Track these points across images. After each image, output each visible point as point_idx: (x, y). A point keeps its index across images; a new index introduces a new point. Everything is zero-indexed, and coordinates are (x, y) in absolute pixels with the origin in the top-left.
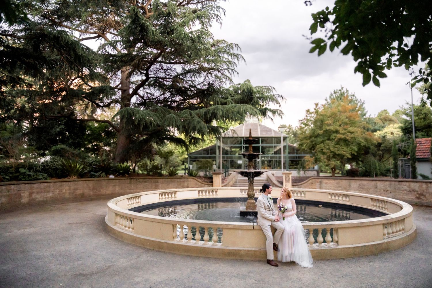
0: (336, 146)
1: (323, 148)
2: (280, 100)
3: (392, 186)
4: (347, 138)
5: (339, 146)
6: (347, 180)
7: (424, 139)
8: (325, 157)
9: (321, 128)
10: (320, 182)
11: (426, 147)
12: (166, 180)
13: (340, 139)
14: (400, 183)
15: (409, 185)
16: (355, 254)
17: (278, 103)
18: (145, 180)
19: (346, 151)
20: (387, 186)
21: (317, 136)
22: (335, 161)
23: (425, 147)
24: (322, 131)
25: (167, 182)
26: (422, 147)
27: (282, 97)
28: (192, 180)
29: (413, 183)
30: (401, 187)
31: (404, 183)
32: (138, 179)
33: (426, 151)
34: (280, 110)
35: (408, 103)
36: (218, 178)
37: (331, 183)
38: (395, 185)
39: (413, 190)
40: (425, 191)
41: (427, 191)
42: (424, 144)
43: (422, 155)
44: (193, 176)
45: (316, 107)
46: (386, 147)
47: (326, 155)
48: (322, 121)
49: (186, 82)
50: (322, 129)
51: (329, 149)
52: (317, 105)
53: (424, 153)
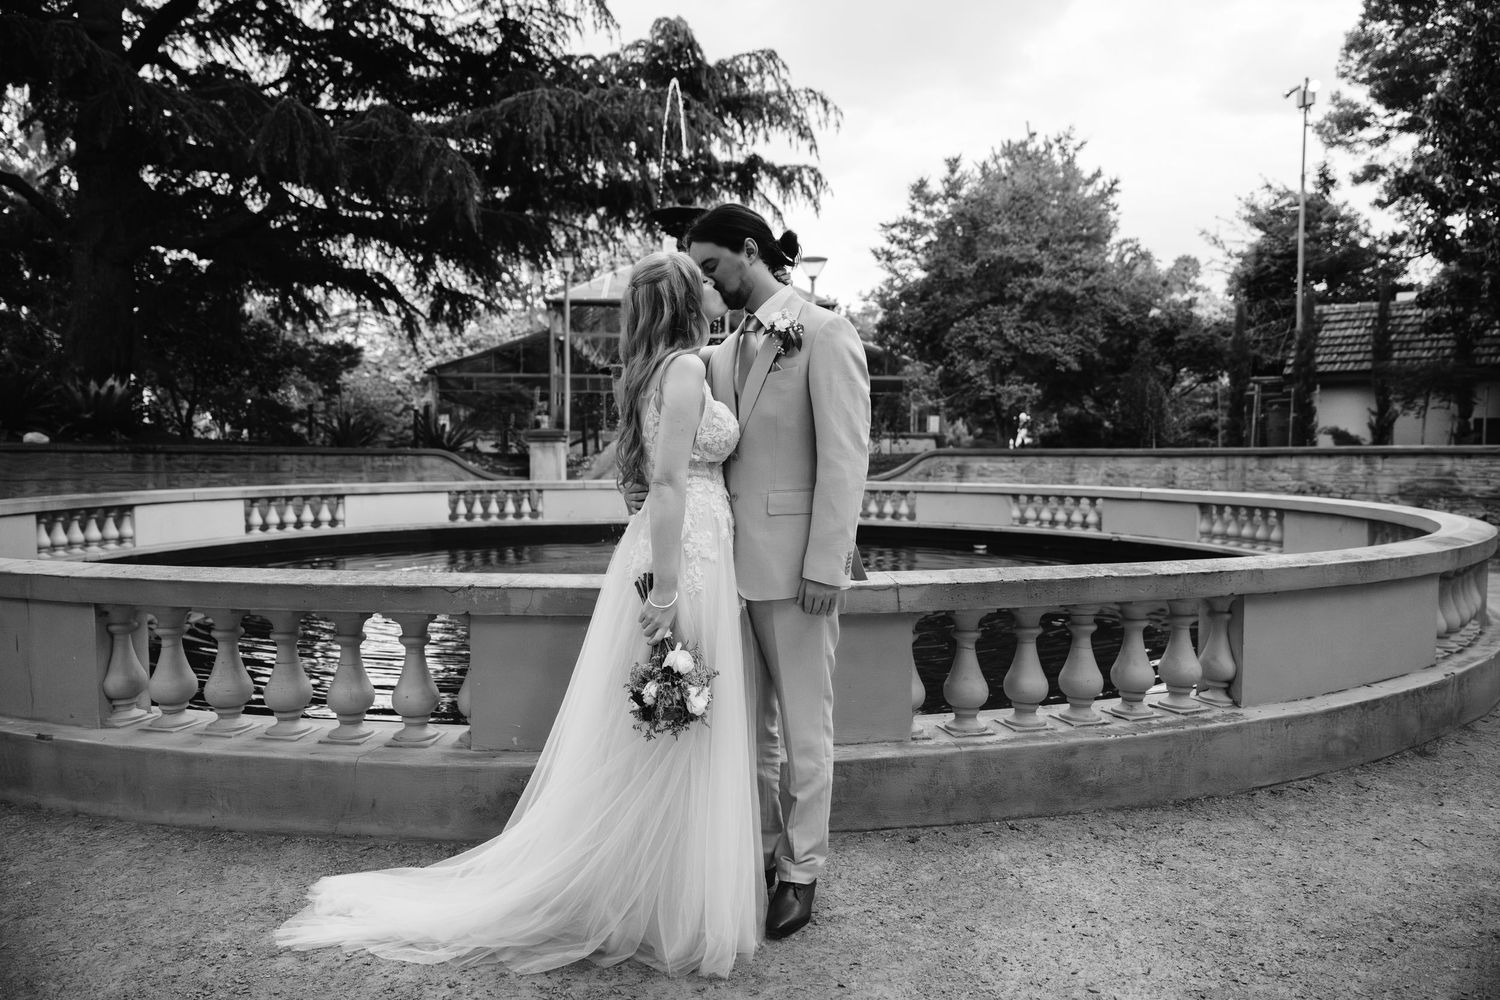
0: (1028, 324)
1: (977, 333)
2: (813, 114)
3: (1231, 474)
4: (1072, 290)
5: (1037, 324)
6: (1060, 459)
7: (1337, 307)
8: (984, 366)
9: (968, 250)
10: (959, 468)
11: (1348, 332)
12: (319, 461)
13: (1045, 295)
14: (1266, 462)
15: (1301, 469)
16: (1329, 757)
17: (804, 133)
18: (210, 460)
19: (1063, 346)
20: (1214, 476)
21: (956, 286)
22: (1017, 383)
23: (1342, 333)
24: (973, 266)
25: (324, 468)
26: (1333, 334)
27: (825, 103)
28: (436, 461)
29: (1316, 461)
30: (1266, 476)
31: (1281, 463)
32: (180, 453)
33: (1350, 349)
34: (813, 170)
35: (1269, 186)
36: (550, 454)
37: (1001, 471)
38: (1244, 468)
39: (1313, 489)
40: (1362, 486)
41: (1370, 488)
42: (1337, 326)
43: (1334, 363)
44: (443, 447)
45: (953, 171)
46: (1195, 343)
47: (987, 358)
48: (975, 225)
49: (403, 23)
50: (975, 259)
51: (1000, 335)
52: (953, 164)
53: (1344, 354)
